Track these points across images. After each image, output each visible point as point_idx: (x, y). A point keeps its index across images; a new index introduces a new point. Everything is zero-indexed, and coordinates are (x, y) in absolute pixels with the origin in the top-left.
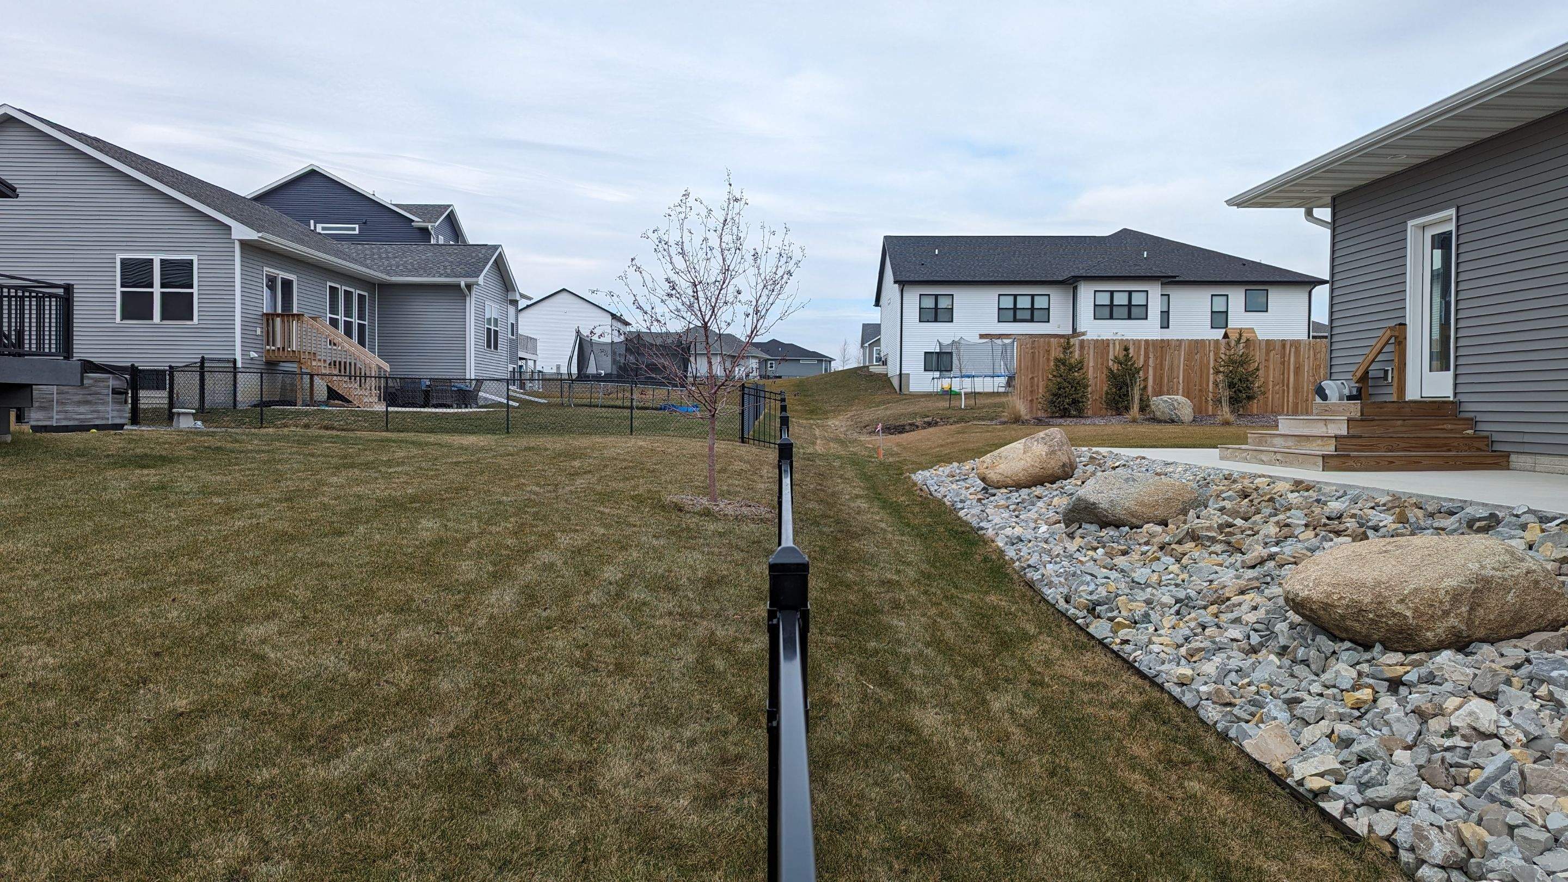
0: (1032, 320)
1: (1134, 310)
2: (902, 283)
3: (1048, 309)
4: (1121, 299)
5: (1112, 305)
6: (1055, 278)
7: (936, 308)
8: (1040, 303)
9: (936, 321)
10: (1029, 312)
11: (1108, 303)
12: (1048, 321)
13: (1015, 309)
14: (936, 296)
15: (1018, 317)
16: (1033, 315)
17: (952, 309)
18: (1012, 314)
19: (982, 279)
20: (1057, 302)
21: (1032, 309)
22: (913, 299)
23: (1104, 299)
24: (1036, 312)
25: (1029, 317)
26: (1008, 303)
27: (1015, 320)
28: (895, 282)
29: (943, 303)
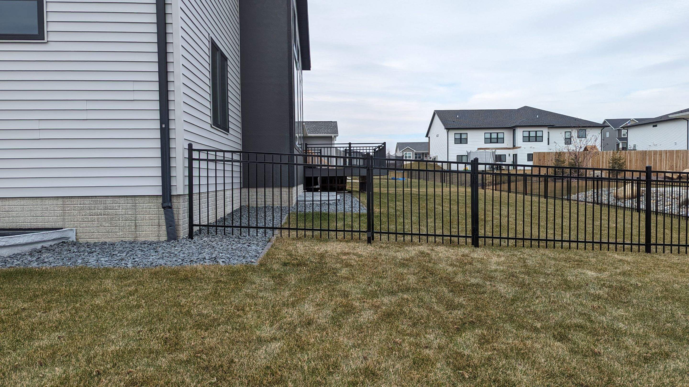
0: (497, 142)
1: (537, 138)
2: (448, 129)
3: (503, 138)
4: (533, 134)
5: (529, 137)
6: (506, 126)
7: (461, 138)
8: (500, 136)
9: (461, 143)
10: (496, 139)
11: (528, 135)
12: (504, 143)
13: (491, 138)
14: (461, 134)
15: (492, 141)
16: (498, 140)
17: (467, 139)
18: (490, 140)
19: (479, 127)
20: (507, 135)
21: (497, 138)
22: (452, 134)
23: (526, 134)
24: (499, 139)
25: (496, 141)
26: (488, 136)
27: (491, 143)
28: (446, 129)
29: (464, 136)
